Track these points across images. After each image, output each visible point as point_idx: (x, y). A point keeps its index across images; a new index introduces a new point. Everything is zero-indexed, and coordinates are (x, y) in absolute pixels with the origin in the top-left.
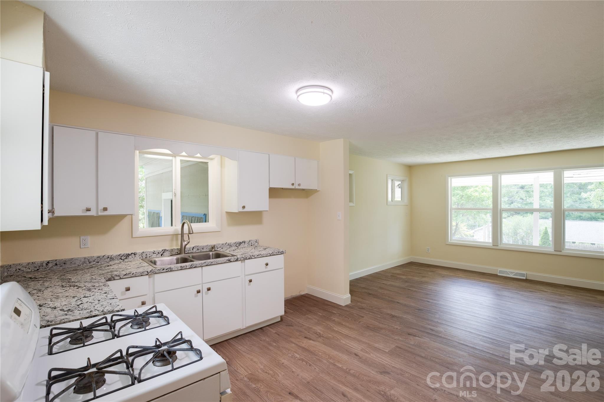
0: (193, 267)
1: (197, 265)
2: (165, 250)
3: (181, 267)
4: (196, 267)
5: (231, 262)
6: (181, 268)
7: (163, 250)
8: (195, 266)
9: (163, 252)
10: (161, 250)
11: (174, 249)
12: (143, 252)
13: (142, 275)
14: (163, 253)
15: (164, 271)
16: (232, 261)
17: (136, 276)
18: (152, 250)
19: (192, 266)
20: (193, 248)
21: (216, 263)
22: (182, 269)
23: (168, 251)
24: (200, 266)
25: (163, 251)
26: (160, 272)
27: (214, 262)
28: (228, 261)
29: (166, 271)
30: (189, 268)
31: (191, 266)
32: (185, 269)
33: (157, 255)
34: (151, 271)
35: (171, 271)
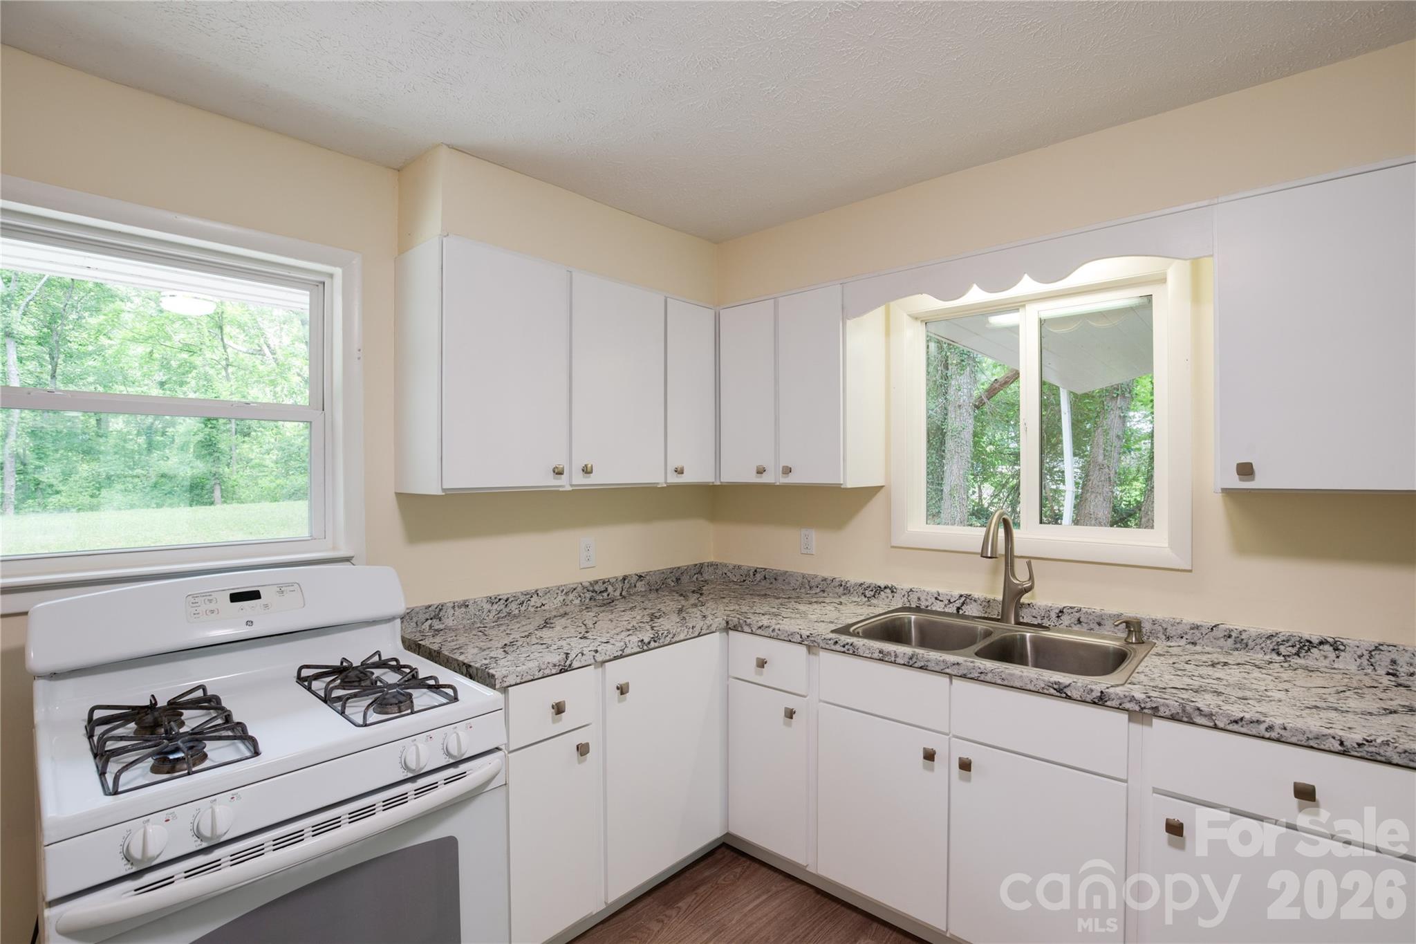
0: (916, 665)
1: (929, 664)
2: (968, 596)
3: (880, 652)
4: (926, 669)
5: (1068, 698)
6: (881, 655)
7: (961, 596)
8: (923, 664)
9: (961, 601)
10: (956, 593)
11: (994, 600)
12: (911, 590)
13: (790, 641)
14: (963, 604)
15: (838, 647)
16: (1075, 694)
17: (779, 637)
18: (933, 590)
19: (914, 660)
20: (1061, 612)
21: (999, 681)
22: (882, 660)
23: (975, 601)
24: (937, 669)
25: (963, 599)
26: (827, 647)
27: (990, 675)
28: (1052, 691)
29: (843, 649)
30: (904, 665)
31: (911, 658)
32: (891, 662)
33: (945, 606)
34: (808, 636)
35: (854, 654)
